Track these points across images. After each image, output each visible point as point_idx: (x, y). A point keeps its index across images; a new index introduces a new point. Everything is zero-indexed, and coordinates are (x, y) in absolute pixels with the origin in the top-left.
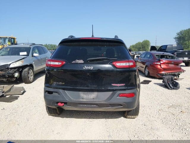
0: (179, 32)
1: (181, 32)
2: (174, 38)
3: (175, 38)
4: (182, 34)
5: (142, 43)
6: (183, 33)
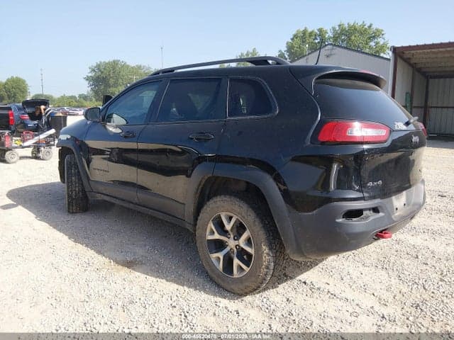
0: (95, 65)
1: (98, 66)
2: (85, 78)
3: (87, 79)
4: (100, 71)
5: (6, 83)
6: (104, 69)
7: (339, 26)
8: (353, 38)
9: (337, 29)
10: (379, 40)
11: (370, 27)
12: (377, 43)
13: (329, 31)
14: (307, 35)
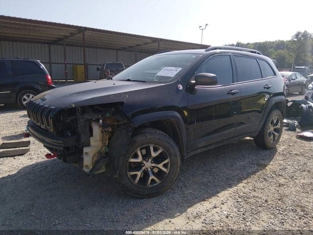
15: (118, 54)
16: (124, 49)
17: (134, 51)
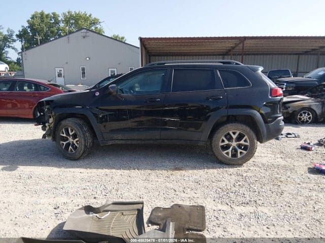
7: (69, 12)
8: (80, 22)
9: (67, 14)
10: (97, 26)
11: (90, 16)
12: (96, 28)
13: (60, 15)
14: (44, 16)
15: (300, 60)
16: (306, 53)
17: (317, 54)
